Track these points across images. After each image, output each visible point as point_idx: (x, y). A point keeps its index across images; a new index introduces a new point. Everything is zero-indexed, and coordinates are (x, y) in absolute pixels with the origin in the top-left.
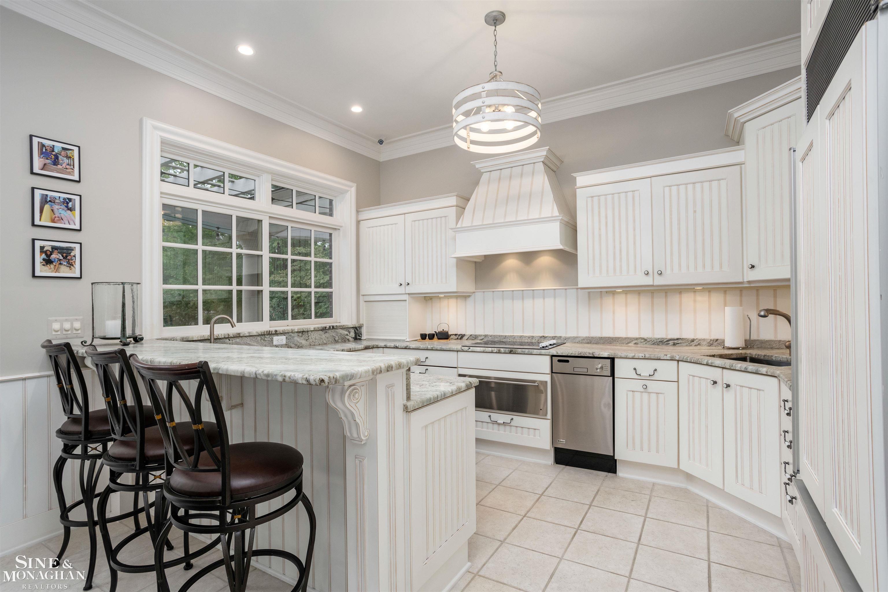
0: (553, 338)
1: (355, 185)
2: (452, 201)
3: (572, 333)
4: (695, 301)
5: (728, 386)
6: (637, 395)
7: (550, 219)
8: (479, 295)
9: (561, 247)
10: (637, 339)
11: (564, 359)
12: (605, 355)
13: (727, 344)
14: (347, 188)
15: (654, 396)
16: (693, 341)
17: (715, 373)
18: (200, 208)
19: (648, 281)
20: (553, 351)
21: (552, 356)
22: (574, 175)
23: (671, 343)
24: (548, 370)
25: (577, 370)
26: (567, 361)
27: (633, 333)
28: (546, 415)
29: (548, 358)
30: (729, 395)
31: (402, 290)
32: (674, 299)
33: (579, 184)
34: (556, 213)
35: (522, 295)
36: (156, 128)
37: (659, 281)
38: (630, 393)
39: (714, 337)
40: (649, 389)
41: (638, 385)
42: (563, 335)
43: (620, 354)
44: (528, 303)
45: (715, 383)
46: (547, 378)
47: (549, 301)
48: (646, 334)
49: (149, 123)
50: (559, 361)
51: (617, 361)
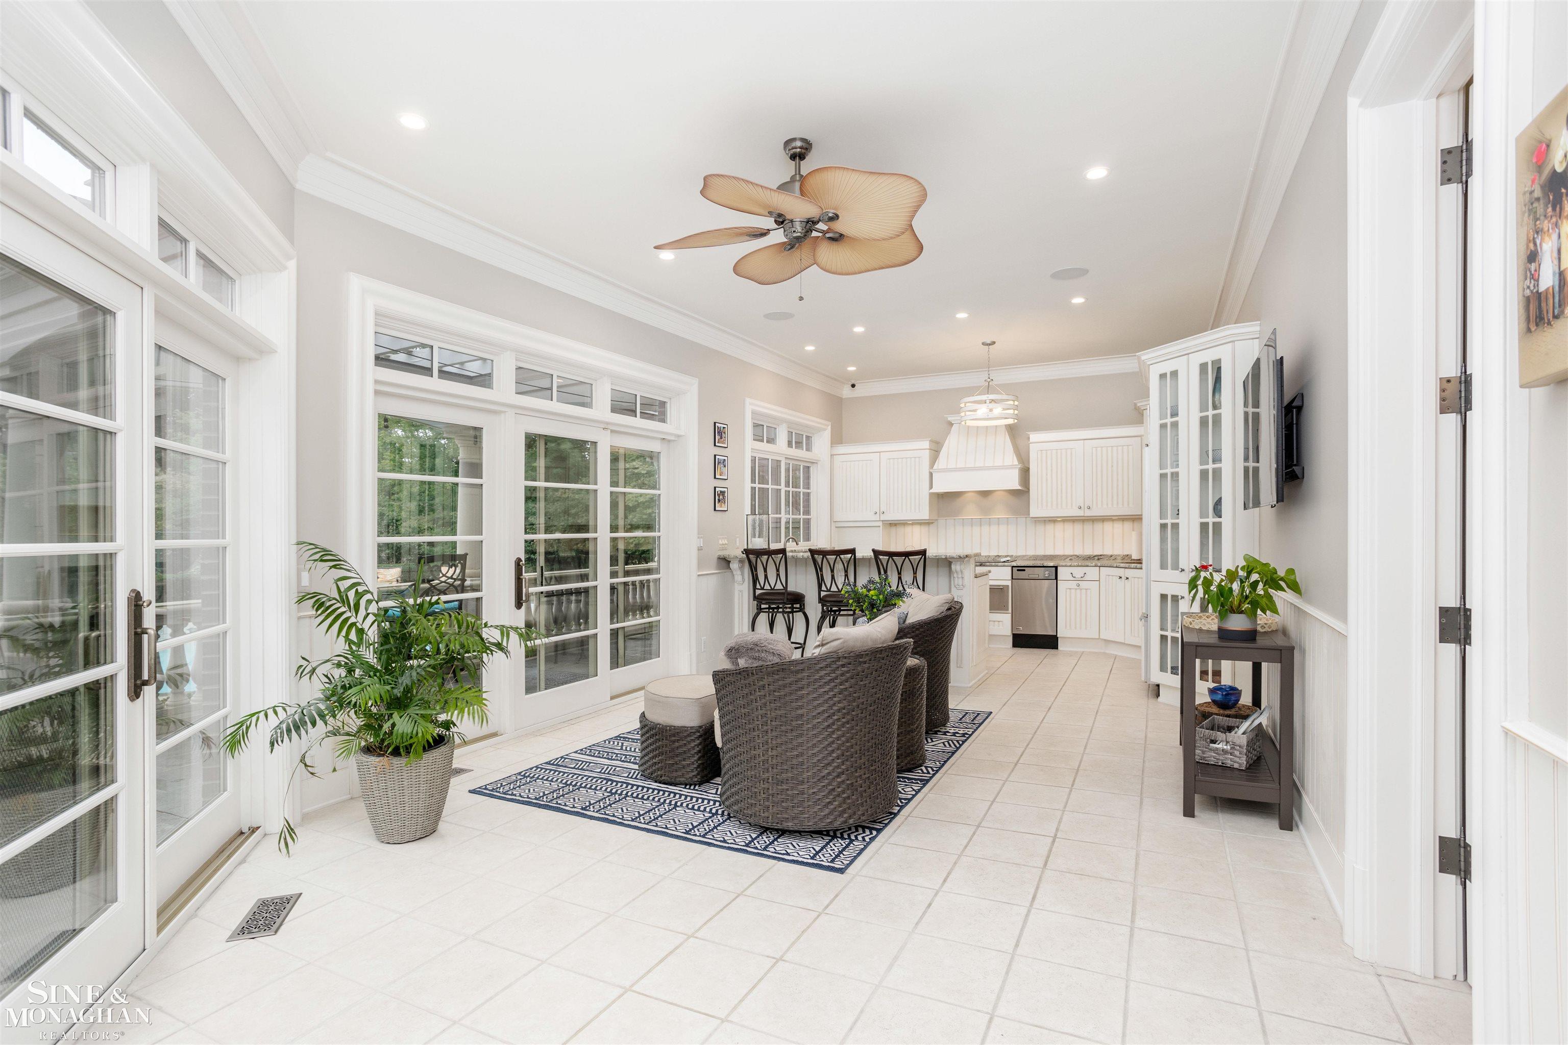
0: (1007, 556)
1: (830, 423)
2: (926, 444)
3: (1020, 553)
4: (1113, 527)
5: (1127, 578)
6: (1073, 591)
7: (1012, 467)
8: (942, 522)
9: (1020, 488)
10: (1072, 556)
11: (1021, 569)
12: (1052, 564)
13: (1133, 558)
14: (823, 427)
15: (1084, 591)
16: (1111, 556)
17: (1120, 572)
18: (770, 457)
19: (1080, 513)
20: (1014, 564)
21: (1013, 567)
22: (1029, 433)
23: (1096, 558)
24: (1010, 578)
25: (1031, 576)
26: (1024, 570)
27: (1069, 552)
28: (1008, 610)
29: (1010, 568)
30: (1128, 583)
31: (877, 517)
32: (1099, 526)
33: (1031, 440)
34: (1016, 462)
35: (980, 523)
36: (750, 404)
37: (1088, 513)
38: (1068, 590)
39: (1126, 553)
40: (1081, 587)
41: (1073, 584)
42: (1014, 554)
43: (1061, 564)
44: (985, 529)
45: (1121, 577)
46: (1009, 583)
47: (1003, 528)
48: (1078, 552)
49: (748, 400)
50: (1018, 570)
51: (1059, 568)
